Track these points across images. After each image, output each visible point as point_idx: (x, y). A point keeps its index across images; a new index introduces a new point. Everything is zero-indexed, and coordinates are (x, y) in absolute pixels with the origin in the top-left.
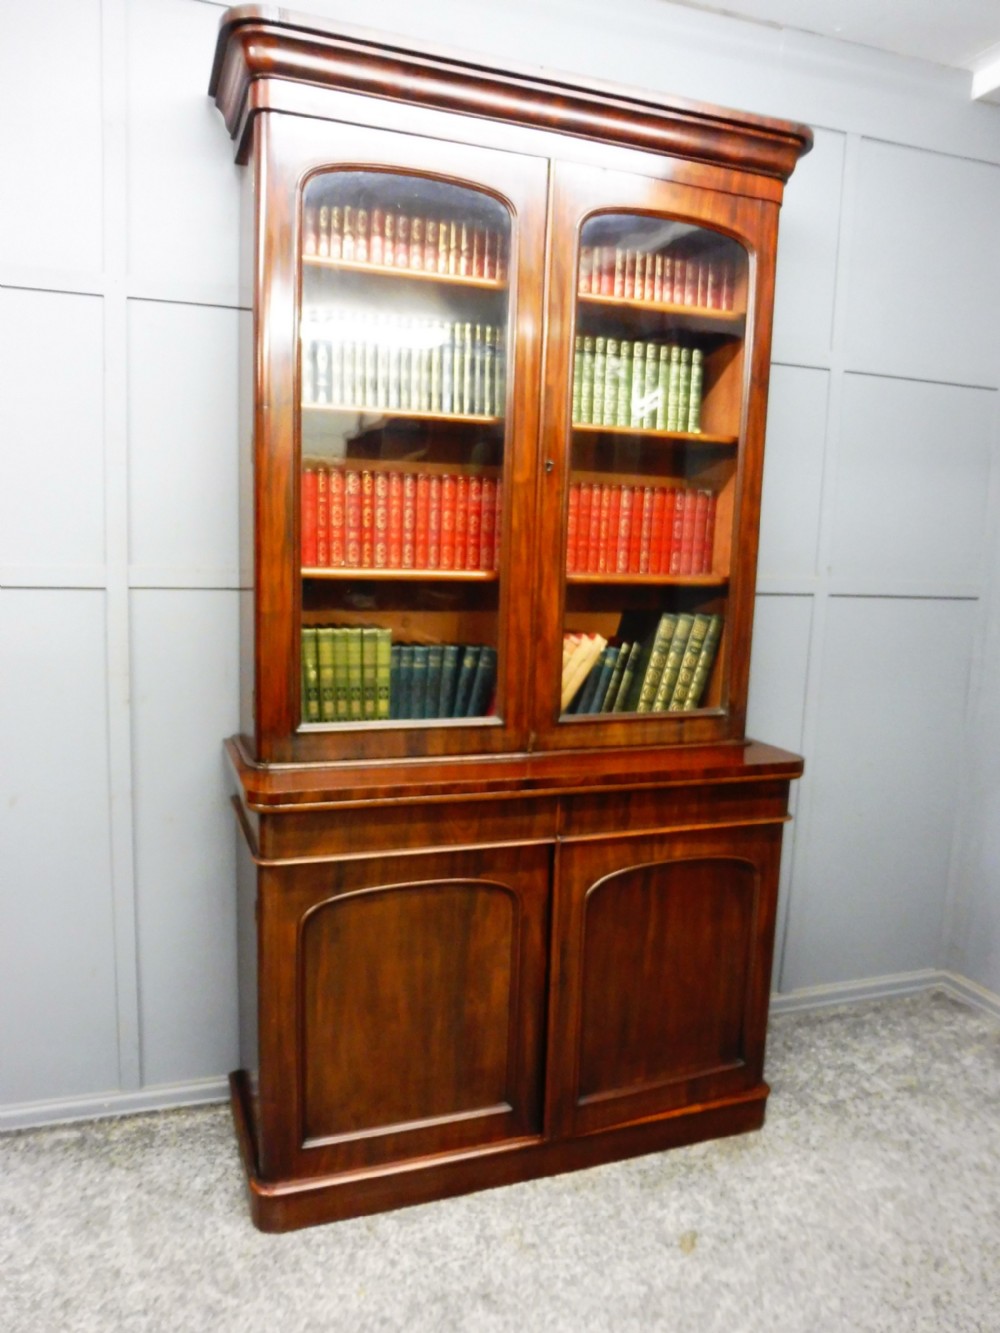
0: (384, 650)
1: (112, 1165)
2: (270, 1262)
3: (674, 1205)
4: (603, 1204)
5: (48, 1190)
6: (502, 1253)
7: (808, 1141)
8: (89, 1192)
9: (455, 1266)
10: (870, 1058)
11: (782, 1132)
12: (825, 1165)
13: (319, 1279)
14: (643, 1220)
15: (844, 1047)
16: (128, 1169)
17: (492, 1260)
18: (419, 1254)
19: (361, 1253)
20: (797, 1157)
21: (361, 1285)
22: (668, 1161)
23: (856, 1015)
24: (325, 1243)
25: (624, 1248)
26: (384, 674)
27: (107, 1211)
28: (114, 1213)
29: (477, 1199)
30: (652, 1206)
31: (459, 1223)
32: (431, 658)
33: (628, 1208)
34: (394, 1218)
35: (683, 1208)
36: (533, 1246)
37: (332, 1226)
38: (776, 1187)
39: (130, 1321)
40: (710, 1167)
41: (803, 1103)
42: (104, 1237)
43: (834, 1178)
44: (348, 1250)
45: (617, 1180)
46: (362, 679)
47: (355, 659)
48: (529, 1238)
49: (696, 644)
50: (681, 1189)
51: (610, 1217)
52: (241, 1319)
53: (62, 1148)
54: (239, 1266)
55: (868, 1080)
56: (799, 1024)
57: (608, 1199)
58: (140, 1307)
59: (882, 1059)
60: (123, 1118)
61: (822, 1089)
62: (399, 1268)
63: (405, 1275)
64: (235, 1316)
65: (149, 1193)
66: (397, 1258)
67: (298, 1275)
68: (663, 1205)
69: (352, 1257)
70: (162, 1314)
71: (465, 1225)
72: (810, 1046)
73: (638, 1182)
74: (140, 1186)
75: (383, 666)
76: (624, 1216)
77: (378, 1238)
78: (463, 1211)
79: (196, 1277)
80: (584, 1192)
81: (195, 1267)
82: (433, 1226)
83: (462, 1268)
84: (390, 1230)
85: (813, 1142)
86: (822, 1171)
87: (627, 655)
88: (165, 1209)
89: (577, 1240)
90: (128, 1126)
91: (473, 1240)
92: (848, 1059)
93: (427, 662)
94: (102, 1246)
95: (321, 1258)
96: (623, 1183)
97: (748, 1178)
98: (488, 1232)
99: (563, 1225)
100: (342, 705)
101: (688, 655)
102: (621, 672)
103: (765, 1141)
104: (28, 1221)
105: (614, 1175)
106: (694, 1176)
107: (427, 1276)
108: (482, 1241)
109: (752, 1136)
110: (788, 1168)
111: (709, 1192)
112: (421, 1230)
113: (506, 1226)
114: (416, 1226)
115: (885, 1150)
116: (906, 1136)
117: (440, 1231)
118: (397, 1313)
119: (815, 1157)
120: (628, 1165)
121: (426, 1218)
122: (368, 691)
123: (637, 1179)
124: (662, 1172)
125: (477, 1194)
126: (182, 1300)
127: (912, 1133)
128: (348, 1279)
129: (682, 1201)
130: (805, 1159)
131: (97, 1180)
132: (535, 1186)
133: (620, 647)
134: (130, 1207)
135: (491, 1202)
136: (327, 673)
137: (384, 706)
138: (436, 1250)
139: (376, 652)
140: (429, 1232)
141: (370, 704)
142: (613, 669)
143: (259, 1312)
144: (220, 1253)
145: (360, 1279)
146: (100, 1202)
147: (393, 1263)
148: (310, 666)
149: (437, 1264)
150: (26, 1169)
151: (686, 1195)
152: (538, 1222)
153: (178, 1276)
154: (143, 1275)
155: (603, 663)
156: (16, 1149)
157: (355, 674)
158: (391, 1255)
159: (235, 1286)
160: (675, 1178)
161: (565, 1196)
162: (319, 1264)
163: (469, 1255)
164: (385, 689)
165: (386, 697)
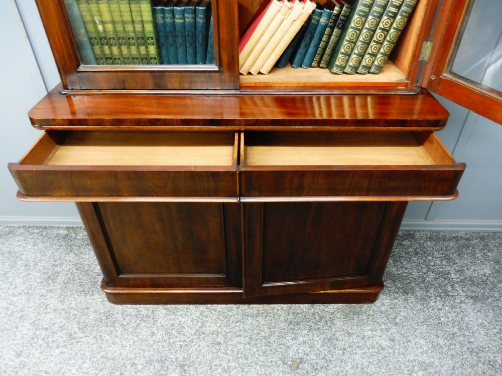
0: (146, 10)
1: (71, 251)
2: (104, 318)
3: (301, 339)
4: (266, 329)
5: (43, 258)
6: (203, 344)
7: (395, 318)
8: (57, 263)
9: (178, 344)
10: (461, 271)
11: (383, 308)
12: (397, 336)
13: (119, 333)
14: (280, 345)
15: (449, 260)
16: (76, 254)
17: (196, 346)
18: (167, 332)
20: (383, 327)
21: (134, 342)
22: (312, 311)
23: (467, 239)
24: (131, 315)
25: (262, 358)
26: (149, 28)
27: (58, 274)
28: (61, 275)
29: (208, 308)
30: (290, 337)
32: (186, 15)
33: (277, 334)
34: (166, 309)
36: (219, 344)
37: (138, 306)
38: (361, 344)
39: (40, 332)
40: (332, 320)
41: (406, 292)
42: (51, 288)
43: (397, 347)
44: (138, 321)
45: (280, 315)
46: (134, 31)
47: (127, 17)
49: (394, 10)
50: (310, 330)
51: (265, 338)
52: (79, 344)
53: (58, 238)
54: (92, 316)
55: (453, 285)
56: (430, 239)
57: (270, 326)
58: (46, 326)
59: (468, 273)
61: (421, 285)
62: (154, 337)
64: (78, 342)
65: (77, 269)
66: (156, 332)
67: (112, 329)
68: (295, 339)
69: (138, 325)
70: (53, 332)
71: (195, 322)
72: (429, 255)
73: (289, 320)
74: (75, 265)
75: (147, 22)
76: (272, 339)
77: (153, 319)
78: (198, 314)
79: (73, 317)
80: (260, 319)
81: (75, 312)
82: (180, 319)
83: (181, 346)
84: (161, 315)
85: (397, 320)
86: (393, 340)
87: (338, 16)
88: (79, 279)
89: (240, 347)
91: (194, 331)
92: (447, 269)
93: (184, 18)
94: (48, 291)
95: (125, 323)
96: (282, 319)
97: (349, 333)
98: (203, 329)
99: (240, 336)
100: (124, 49)
101: (385, 18)
102: (332, 29)
103: (371, 312)
104: (29, 272)
105: (280, 312)
106: (320, 325)
107: (163, 346)
108: (197, 334)
109: (365, 306)
110: (375, 333)
111: (322, 337)
112: (174, 319)
113: (213, 328)
114: (173, 316)
115: (438, 336)
116: (456, 330)
117: (182, 323)
118: (140, 362)
119: (394, 329)
120: (290, 308)
121: (180, 313)
122: (142, 40)
123: (290, 317)
124: (305, 316)
125: (209, 306)
126: (62, 328)
127: (460, 329)
128: (130, 337)
129: (305, 339)
130: (387, 330)
131: (62, 257)
132: (238, 308)
133: (333, 10)
134: (67, 274)
135: (213, 312)
136: (109, 27)
137: (153, 50)
138: (174, 332)
139: (141, 11)
140: (177, 322)
141: (142, 49)
142: (326, 26)
143: (88, 343)
144: (88, 308)
145: (135, 339)
146: (58, 269)
147: (153, 334)
148: (97, 22)
149: (171, 341)
150: (40, 245)
151: (310, 334)
152: (228, 331)
153: (67, 315)
154: (55, 310)
155: (318, 21)
156: (42, 235)
157: (129, 28)
158: (154, 330)
159: (86, 326)
160: (310, 323)
161: (250, 318)
162: (123, 325)
163: (187, 340)
164: (152, 38)
165: (153, 44)
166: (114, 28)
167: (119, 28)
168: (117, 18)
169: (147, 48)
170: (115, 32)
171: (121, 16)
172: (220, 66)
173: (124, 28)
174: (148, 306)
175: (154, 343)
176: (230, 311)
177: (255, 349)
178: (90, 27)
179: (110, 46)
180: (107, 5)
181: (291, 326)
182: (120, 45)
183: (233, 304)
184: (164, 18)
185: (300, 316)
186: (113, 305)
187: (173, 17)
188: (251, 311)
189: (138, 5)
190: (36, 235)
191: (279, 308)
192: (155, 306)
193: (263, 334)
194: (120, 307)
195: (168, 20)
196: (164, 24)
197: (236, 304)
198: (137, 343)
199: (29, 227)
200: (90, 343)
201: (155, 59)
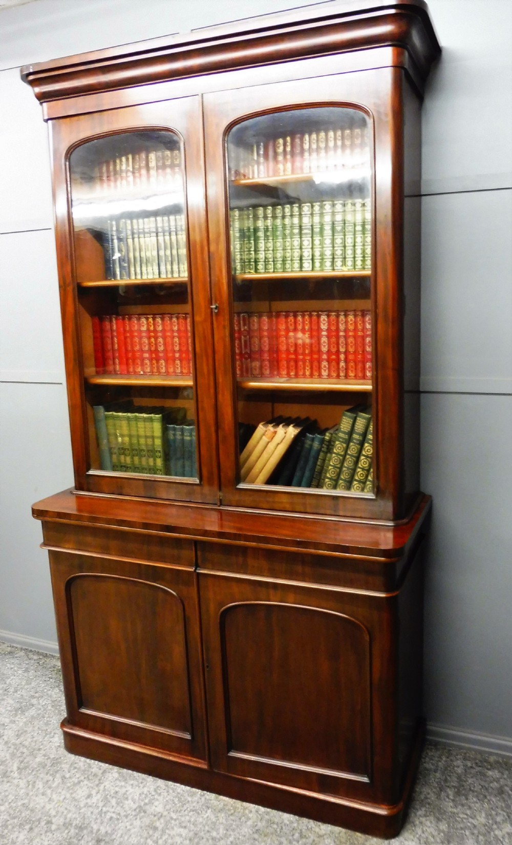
0: (157, 427)
2: (49, 764)
4: (222, 828)
5: (26, 687)
6: (137, 823)
8: (37, 695)
9: (109, 815)
13: (55, 785)
17: (128, 824)
18: (105, 799)
19: (86, 782)
21: (64, 799)
24: (79, 769)
26: (158, 442)
27: (31, 706)
28: (34, 708)
29: (166, 786)
32: (192, 434)
33: (231, 839)
34: (119, 773)
36: (156, 829)
37: (91, 761)
42: (16, 719)
44: (82, 778)
45: (249, 819)
46: (146, 444)
47: (142, 432)
48: (160, 824)
51: (214, 839)
52: (9, 784)
54: (39, 759)
57: (228, 828)
62: (88, 800)
63: (86, 805)
64: (8, 782)
65: (53, 706)
66: (94, 795)
67: (51, 778)
69: (80, 782)
71: (143, 796)
73: (257, 828)
75: (158, 437)
77: (100, 780)
79: (20, 755)
80: (221, 815)
81: (25, 750)
82: (129, 788)
83: (111, 818)
84: (110, 778)
88: (49, 717)
91: (135, 806)
93: (191, 436)
94: (11, 722)
95: (67, 776)
96: (249, 823)
98: (147, 807)
99: (185, 827)
104: (5, 697)
105: (250, 815)
107: (92, 813)
108: (138, 810)
109: (374, 841)
112: (122, 787)
113: (160, 809)
114: (123, 783)
117: (128, 793)
118: (58, 821)
122: (152, 452)
125: (170, 783)
128: (64, 792)
132: (204, 795)
133: (325, 435)
134: (40, 709)
135: (171, 791)
136: (127, 439)
137: (159, 462)
138: (113, 802)
139: (153, 428)
140: (124, 790)
141: (136, 459)
142: (319, 451)
143: (18, 786)
144: (39, 749)
145: (68, 796)
146: (34, 701)
147: (89, 796)
148: (118, 434)
149: (104, 809)
150: (32, 673)
152: (175, 817)
153: (15, 751)
154: (6, 743)
155: (311, 446)
156: (38, 663)
157: (142, 441)
158: (94, 792)
159: (25, 768)
161: (209, 811)
162: (64, 777)
163: (123, 814)
164: (159, 451)
165: (160, 457)
166: (130, 439)
167: (135, 441)
168: (134, 433)
169: (155, 460)
170: (131, 444)
171: (137, 431)
172: (201, 479)
173: (138, 441)
174: (101, 764)
175: (85, 806)
176: (192, 796)
178: (112, 438)
179: (141, 457)
180: (127, 422)
181: (256, 836)
182: (133, 456)
184: (174, 435)
185: (275, 826)
186: (66, 753)
187: (182, 435)
188: (215, 803)
189: (151, 423)
190: (33, 661)
191: (253, 810)
192: (111, 766)
193: (214, 834)
194: (72, 757)
195: (179, 437)
196: (175, 440)
197: (203, 790)
198: (67, 801)
199: (31, 651)
200: (20, 787)
201: (161, 471)
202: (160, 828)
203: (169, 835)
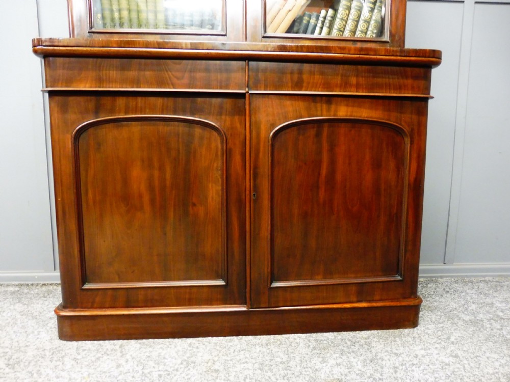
2: (48, 354)
3: (332, 362)
4: (281, 355)
6: (193, 372)
7: (449, 338)
9: (155, 374)
11: (430, 332)
12: (460, 353)
13: (68, 367)
14: (304, 368)
15: (487, 295)
16: (24, 304)
17: (183, 375)
20: (437, 346)
21: (89, 374)
22: (340, 337)
23: (498, 282)
24: (90, 350)
29: (198, 341)
30: (316, 361)
31: (177, 352)
33: (297, 359)
35: (338, 365)
36: (217, 371)
38: (415, 362)
40: (369, 344)
41: (449, 318)
43: (466, 362)
44: (99, 355)
45: (298, 343)
50: (342, 354)
51: (282, 363)
53: (4, 293)
55: (502, 312)
56: (457, 282)
57: (287, 353)
60: (44, 285)
61: (466, 312)
62: (121, 369)
65: (23, 315)
66: (124, 363)
68: (324, 361)
69: (98, 358)
71: (181, 353)
72: (462, 292)
73: (311, 347)
76: (292, 363)
77: (121, 352)
78: (186, 346)
80: (271, 347)
82: (160, 351)
83: (160, 375)
84: (132, 349)
85: (452, 339)
86: (456, 356)
87: (324, 18)
88: (23, 323)
90: (44, 288)
91: (179, 361)
95: (79, 357)
96: (302, 345)
97: (395, 354)
98: (193, 359)
99: (246, 362)
103: (415, 335)
105: (297, 341)
106: (356, 348)
108: (185, 363)
109: (406, 331)
110: (429, 352)
111: (362, 358)
112: (151, 352)
113: (207, 357)
114: (151, 349)
117: (162, 354)
119: (452, 347)
120: (310, 336)
121: (159, 346)
123: (313, 344)
124: (332, 342)
125: (201, 339)
128: (84, 370)
129: (339, 361)
130: (444, 348)
132: (241, 339)
133: (320, 13)
135: (206, 344)
136: (125, 13)
138: (151, 364)
140: (155, 353)
143: (17, 378)
144: (27, 346)
145: (92, 371)
147: (119, 366)
148: (115, 9)
149: (146, 371)
151: (344, 357)
152: (229, 359)
155: (309, 21)
158: (122, 361)
160: (341, 347)
161: (257, 347)
162: (75, 359)
163: (170, 370)
166: (129, 14)
167: (134, 15)
168: (133, 7)
170: (130, 18)
173: (138, 16)
174: (116, 342)
175: (120, 374)
176: (230, 342)
177: (270, 374)
178: (107, 14)
181: (316, 351)
183: (233, 336)
185: (325, 342)
186: (64, 342)
188: (258, 341)
191: (296, 337)
192: (126, 341)
193: (279, 360)
194: (74, 343)
197: (238, 336)
198: (94, 376)
200: (20, 378)
202: (221, 368)
203: (236, 372)
